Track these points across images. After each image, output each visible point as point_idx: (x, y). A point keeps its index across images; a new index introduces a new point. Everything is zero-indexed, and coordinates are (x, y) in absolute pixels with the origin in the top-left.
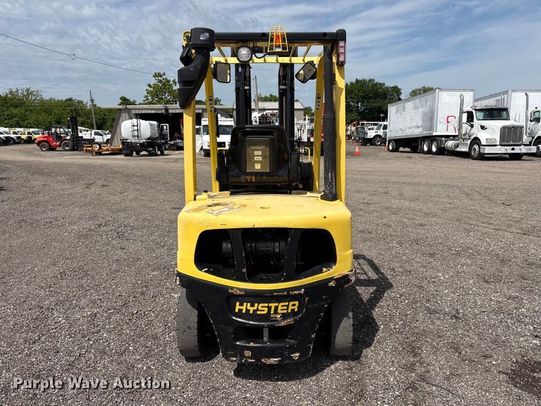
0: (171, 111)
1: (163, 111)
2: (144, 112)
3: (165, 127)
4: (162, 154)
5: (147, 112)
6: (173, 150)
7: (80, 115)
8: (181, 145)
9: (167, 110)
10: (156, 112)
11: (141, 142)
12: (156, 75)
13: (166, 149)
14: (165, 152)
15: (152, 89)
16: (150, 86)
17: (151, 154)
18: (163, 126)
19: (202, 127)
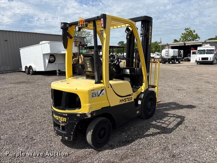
0: (186, 45)
1: (183, 45)
2: (174, 45)
3: (182, 52)
4: (179, 63)
5: (176, 45)
6: (186, 61)
7: (158, 48)
8: (189, 59)
9: (185, 44)
10: (180, 45)
11: (169, 58)
12: (186, 29)
13: (181, 61)
14: (181, 62)
15: (183, 35)
16: (183, 34)
17: (173, 63)
18: (181, 51)
19: (197, 51)
